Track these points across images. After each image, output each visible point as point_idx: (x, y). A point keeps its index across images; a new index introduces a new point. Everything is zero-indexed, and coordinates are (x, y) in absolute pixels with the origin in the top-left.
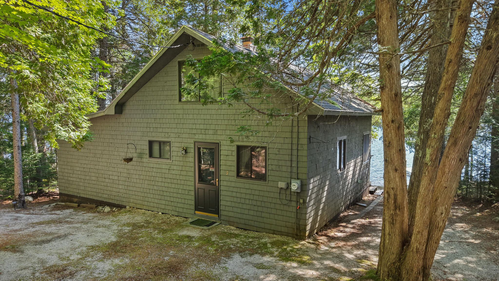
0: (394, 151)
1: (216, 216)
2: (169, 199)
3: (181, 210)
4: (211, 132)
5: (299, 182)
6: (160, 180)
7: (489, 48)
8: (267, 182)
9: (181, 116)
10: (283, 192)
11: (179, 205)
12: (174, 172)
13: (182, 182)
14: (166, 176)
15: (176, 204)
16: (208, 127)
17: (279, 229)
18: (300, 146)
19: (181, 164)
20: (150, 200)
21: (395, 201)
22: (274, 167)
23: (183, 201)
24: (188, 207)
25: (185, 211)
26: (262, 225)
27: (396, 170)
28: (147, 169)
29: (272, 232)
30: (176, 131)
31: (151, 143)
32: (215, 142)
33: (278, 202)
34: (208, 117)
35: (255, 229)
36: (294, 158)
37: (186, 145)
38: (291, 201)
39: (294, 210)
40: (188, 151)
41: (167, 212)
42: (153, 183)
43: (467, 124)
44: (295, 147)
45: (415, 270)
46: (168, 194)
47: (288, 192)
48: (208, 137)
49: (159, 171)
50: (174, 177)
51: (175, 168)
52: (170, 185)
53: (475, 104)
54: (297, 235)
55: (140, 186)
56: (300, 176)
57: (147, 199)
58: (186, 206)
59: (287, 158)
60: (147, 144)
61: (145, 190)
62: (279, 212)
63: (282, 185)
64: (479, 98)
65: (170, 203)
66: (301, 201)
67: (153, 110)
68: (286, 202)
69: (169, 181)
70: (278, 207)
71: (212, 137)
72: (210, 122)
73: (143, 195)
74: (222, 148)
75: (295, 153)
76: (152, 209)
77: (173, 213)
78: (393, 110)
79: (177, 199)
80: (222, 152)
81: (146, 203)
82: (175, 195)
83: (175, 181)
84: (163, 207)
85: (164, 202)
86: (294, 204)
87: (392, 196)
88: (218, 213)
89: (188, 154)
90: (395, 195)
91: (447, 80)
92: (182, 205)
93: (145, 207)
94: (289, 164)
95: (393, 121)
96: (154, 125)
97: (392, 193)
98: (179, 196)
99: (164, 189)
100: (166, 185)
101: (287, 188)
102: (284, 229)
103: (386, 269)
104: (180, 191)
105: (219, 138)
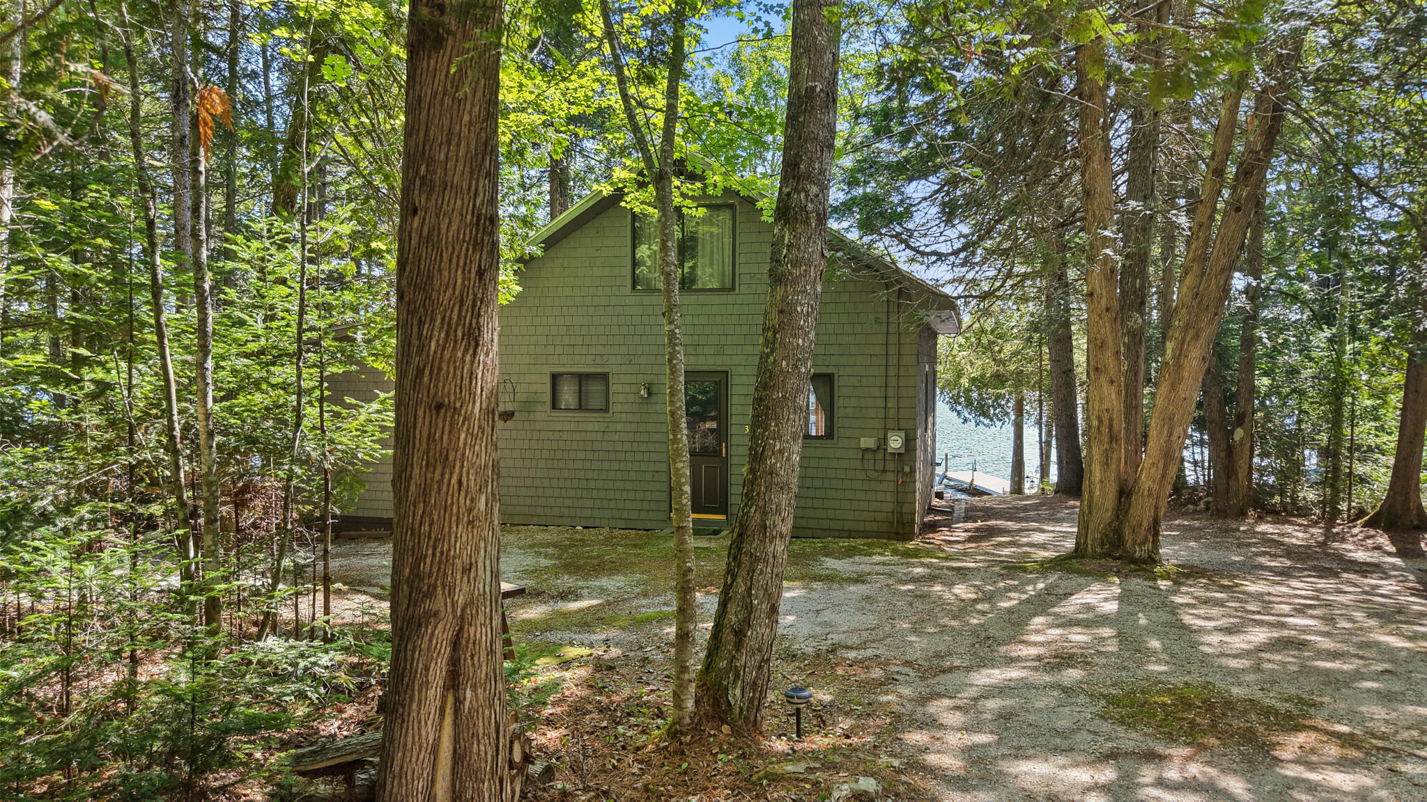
0: (1109, 353)
1: (723, 517)
2: (602, 494)
3: (634, 515)
4: (707, 350)
5: (903, 434)
6: (581, 455)
7: (1238, 210)
8: (835, 441)
9: (636, 320)
10: (868, 456)
11: (628, 505)
12: (616, 437)
13: (639, 456)
14: (597, 446)
15: (620, 505)
16: (703, 340)
17: (861, 526)
18: (902, 369)
19: (637, 418)
20: (551, 502)
21: (1110, 430)
22: (850, 412)
23: (640, 495)
24: (653, 506)
25: (644, 515)
26: (825, 524)
27: (1112, 382)
28: (543, 435)
29: (846, 534)
30: (624, 350)
31: (555, 378)
32: (719, 369)
33: (861, 475)
34: (703, 320)
35: (809, 532)
36: (891, 392)
37: (648, 379)
38: (884, 471)
39: (892, 487)
40: (655, 389)
41: (597, 523)
42: (562, 464)
43: (1212, 310)
44: (892, 372)
45: (1145, 524)
46: (600, 485)
47: (880, 456)
48: (702, 360)
49: (577, 436)
50: (618, 447)
51: (619, 427)
52: (606, 465)
53: (1222, 282)
54: (897, 534)
55: (525, 472)
56: (903, 424)
57: (542, 501)
58: (646, 505)
59: (878, 392)
60: (548, 380)
61: (537, 483)
62: (860, 495)
63: (868, 442)
64: (1226, 274)
65: (606, 502)
66: (907, 469)
67: (565, 309)
68: (875, 475)
69: (604, 456)
70: (857, 485)
71: (711, 360)
72: (708, 330)
73: (532, 492)
74: (735, 380)
75: (893, 381)
76: (558, 521)
77: (612, 523)
78: (1108, 292)
79: (625, 493)
80: (735, 390)
81: (540, 511)
82: (619, 485)
83: (620, 456)
84: (587, 513)
85: (589, 503)
86: (890, 476)
87: (1106, 423)
88: (725, 512)
89: (654, 398)
90: (1111, 420)
91: (1197, 249)
92: (637, 505)
93: (536, 520)
94: (881, 403)
95: (1107, 310)
96: (566, 340)
97: (1106, 417)
98: (629, 486)
99: (589, 474)
100: (596, 465)
101: (878, 448)
102: (870, 527)
103: (1098, 536)
104: (632, 476)
105: (728, 360)
